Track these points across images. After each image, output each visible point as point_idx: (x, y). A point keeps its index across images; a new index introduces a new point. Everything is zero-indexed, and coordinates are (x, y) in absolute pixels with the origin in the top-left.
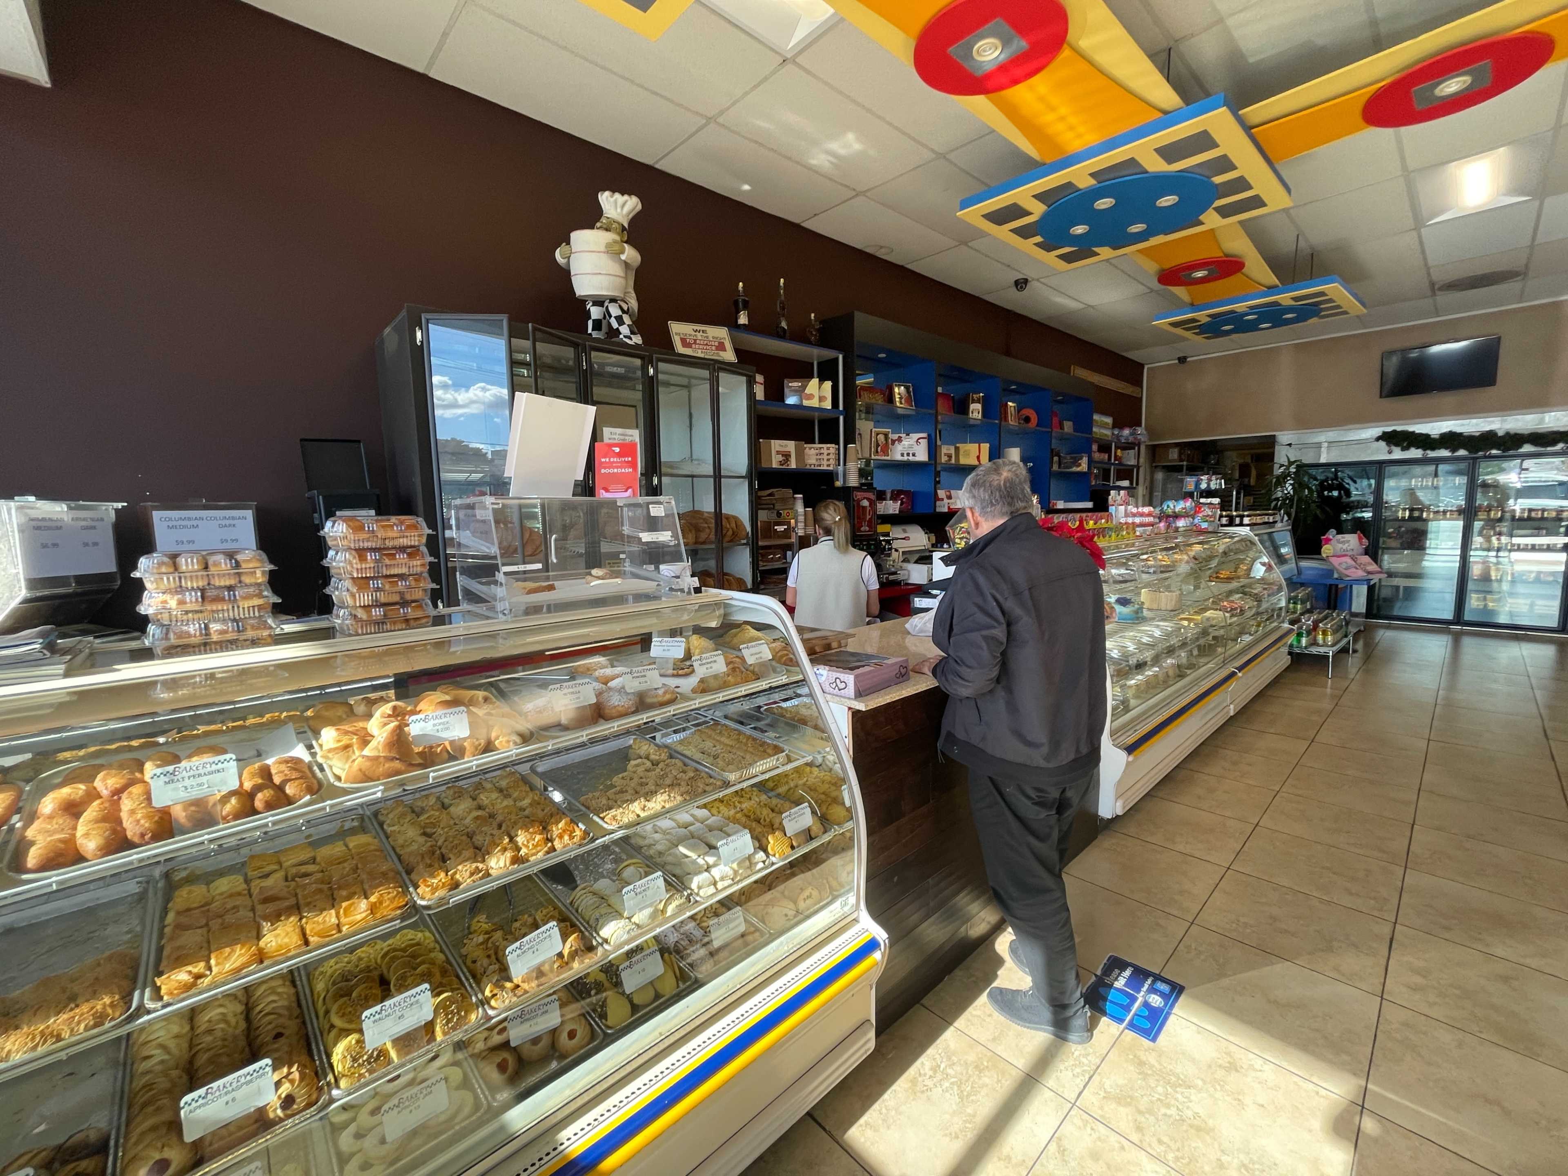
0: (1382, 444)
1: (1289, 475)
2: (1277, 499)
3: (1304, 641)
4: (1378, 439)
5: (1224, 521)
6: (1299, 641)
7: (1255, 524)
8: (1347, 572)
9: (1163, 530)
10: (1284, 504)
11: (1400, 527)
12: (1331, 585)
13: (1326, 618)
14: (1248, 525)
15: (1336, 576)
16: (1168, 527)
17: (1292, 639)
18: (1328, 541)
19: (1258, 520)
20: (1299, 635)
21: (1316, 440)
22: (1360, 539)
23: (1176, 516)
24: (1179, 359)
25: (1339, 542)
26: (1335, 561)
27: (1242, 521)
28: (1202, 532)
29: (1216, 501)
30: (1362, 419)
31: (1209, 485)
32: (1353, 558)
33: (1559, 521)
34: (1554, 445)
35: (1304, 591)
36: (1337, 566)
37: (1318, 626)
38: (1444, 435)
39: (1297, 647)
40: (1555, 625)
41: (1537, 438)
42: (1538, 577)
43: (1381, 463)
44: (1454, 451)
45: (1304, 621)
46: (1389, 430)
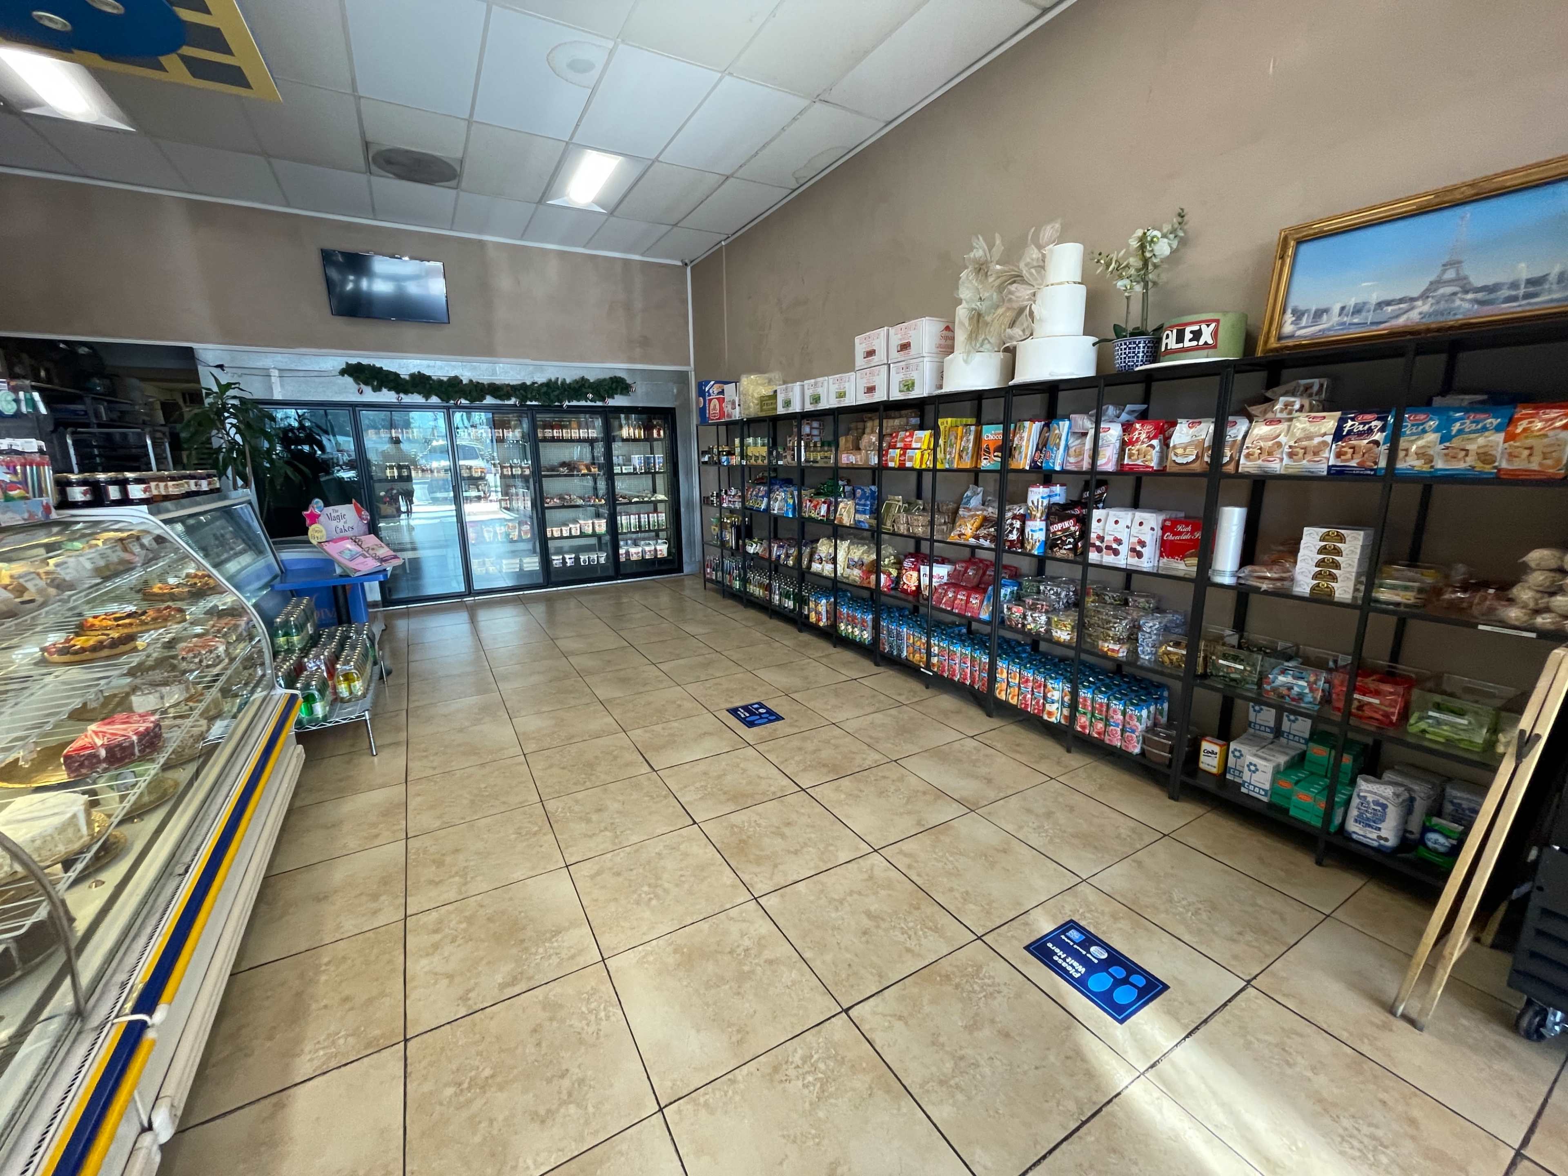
0: (348, 380)
1: (225, 408)
3: (319, 709)
4: (343, 372)
5: (76, 494)
6: (311, 711)
7: (164, 498)
8: (352, 565)
11: (392, 489)
12: (335, 587)
13: (341, 646)
15: (338, 571)
17: (300, 711)
18: (314, 518)
19: (170, 488)
20: (309, 699)
21: (260, 364)
22: (359, 512)
25: (329, 517)
26: (332, 549)
29: (30, 444)
30: (316, 341)
32: (356, 541)
33: (525, 479)
34: (509, 399)
35: (297, 605)
36: (336, 556)
37: (335, 669)
38: (412, 376)
39: (310, 722)
40: (541, 580)
41: (495, 390)
42: (520, 535)
43: (354, 407)
44: (427, 397)
45: (311, 665)
46: (353, 361)
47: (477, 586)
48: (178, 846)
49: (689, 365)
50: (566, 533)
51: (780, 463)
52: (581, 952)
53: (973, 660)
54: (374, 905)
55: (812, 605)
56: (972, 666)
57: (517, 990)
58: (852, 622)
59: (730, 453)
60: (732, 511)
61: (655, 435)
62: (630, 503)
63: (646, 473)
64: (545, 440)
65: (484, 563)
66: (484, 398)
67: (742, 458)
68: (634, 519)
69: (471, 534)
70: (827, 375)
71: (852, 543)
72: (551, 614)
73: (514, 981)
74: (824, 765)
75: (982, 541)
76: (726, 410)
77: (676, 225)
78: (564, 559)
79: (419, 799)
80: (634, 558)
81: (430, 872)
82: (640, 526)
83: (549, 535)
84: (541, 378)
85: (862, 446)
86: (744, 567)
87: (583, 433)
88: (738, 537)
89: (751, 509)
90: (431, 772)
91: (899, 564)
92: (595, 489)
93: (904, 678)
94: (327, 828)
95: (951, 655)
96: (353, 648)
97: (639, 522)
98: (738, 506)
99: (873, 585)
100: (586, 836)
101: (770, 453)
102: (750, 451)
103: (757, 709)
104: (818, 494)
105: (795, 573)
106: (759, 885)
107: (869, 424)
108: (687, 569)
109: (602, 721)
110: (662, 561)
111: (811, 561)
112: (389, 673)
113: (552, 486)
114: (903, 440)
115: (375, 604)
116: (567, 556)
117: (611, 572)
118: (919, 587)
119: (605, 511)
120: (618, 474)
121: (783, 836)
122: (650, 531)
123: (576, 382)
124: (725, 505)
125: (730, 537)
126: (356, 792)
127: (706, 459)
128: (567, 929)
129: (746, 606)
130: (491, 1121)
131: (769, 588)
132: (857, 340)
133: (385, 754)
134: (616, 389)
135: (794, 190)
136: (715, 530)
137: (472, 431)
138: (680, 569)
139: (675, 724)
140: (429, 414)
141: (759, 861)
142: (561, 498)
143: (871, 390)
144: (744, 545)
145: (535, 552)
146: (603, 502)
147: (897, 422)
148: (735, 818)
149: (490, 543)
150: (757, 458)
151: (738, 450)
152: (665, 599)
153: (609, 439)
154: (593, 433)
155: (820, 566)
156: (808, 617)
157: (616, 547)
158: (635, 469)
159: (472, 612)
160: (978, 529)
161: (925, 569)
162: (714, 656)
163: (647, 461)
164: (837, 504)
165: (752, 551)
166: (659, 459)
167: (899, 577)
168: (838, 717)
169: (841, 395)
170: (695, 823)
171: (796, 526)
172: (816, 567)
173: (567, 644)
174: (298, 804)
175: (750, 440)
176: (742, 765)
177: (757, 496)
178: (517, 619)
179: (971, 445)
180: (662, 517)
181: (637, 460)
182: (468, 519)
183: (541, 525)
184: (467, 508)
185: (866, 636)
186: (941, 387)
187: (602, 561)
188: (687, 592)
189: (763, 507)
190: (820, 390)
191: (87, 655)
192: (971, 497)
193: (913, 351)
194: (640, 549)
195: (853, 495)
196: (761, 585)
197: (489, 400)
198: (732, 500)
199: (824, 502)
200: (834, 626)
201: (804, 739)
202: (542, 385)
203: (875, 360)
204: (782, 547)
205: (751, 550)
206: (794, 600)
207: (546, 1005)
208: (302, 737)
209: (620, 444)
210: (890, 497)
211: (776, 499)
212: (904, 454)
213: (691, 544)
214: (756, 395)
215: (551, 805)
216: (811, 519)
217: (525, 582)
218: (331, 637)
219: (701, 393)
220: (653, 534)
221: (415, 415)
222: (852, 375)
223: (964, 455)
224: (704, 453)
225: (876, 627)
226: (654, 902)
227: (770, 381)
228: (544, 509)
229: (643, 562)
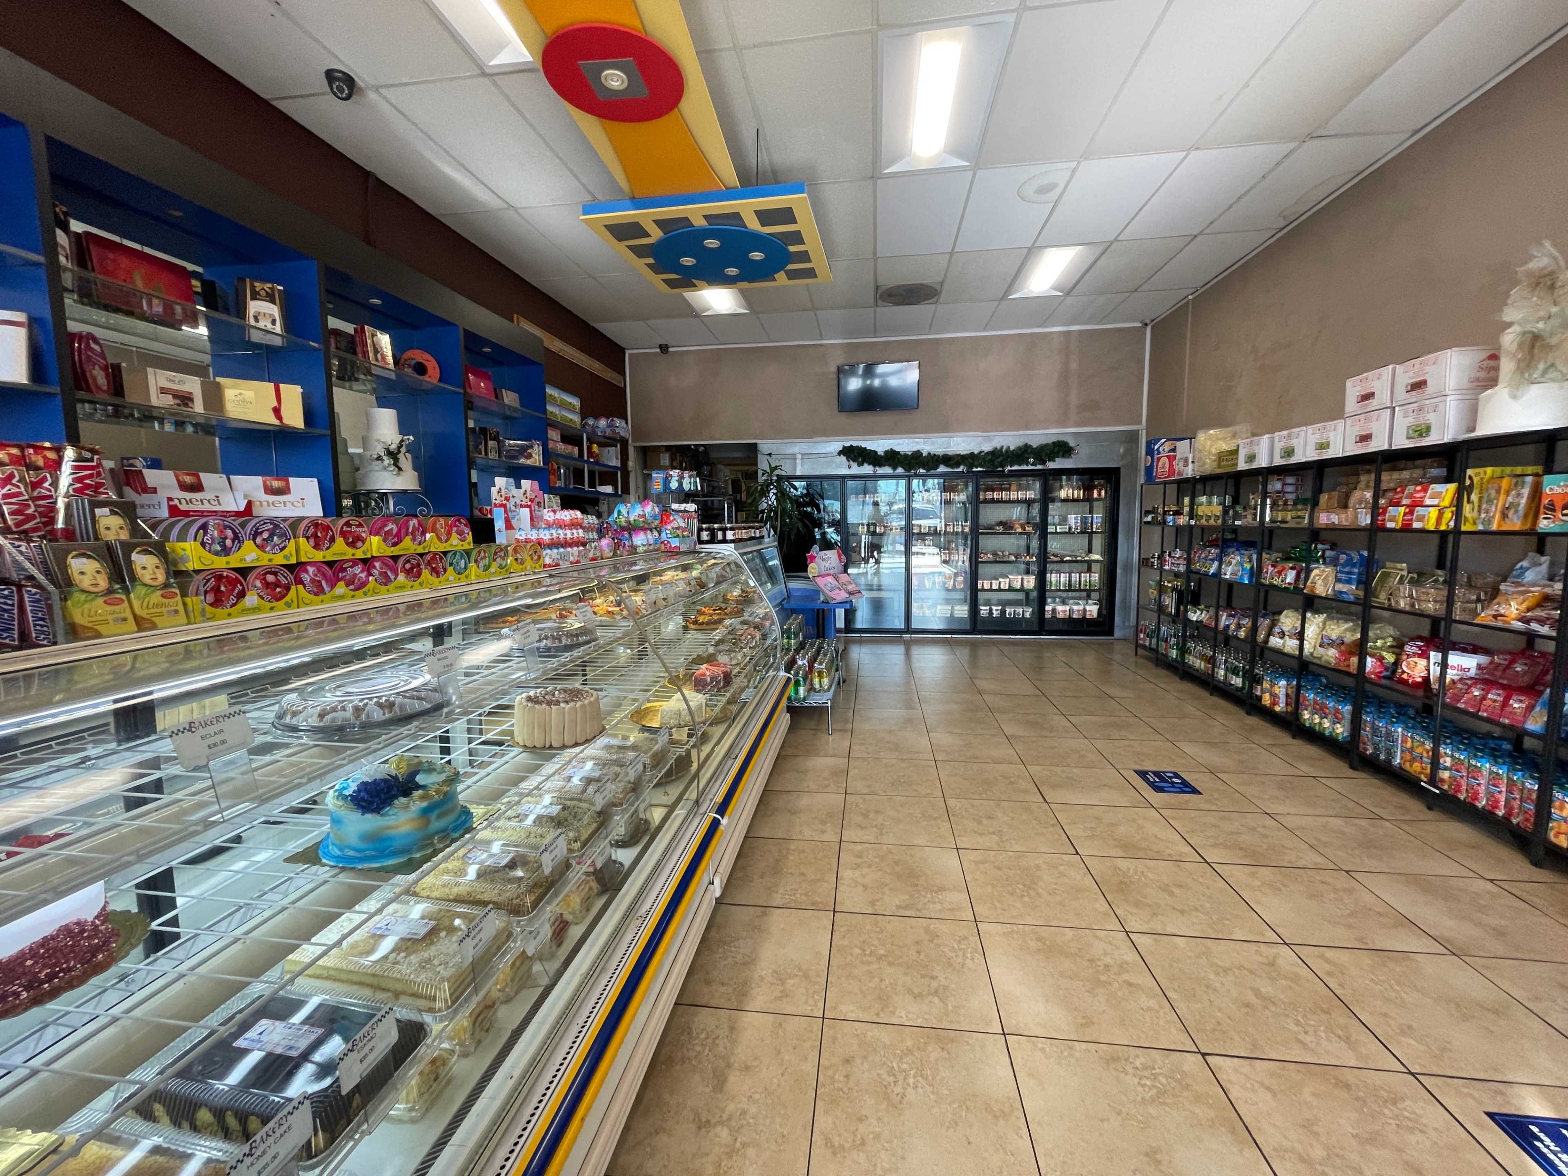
0: (843, 458)
1: (771, 483)
2: (763, 512)
3: (802, 691)
4: (840, 453)
5: (705, 536)
6: (797, 692)
7: (741, 540)
8: (831, 594)
9: (608, 553)
10: (769, 516)
12: (818, 611)
13: (818, 652)
14: (732, 541)
15: (822, 598)
16: (617, 546)
17: (791, 690)
18: (813, 558)
19: (744, 534)
20: (797, 683)
21: (791, 451)
22: (839, 556)
23: (632, 528)
24: (661, 347)
25: (822, 559)
26: (820, 582)
27: (724, 535)
28: (673, 553)
29: (692, 507)
30: (826, 432)
31: (681, 484)
32: (836, 578)
33: (965, 536)
34: (958, 467)
35: (795, 619)
36: (822, 586)
37: (813, 667)
38: (886, 452)
39: (795, 699)
40: (968, 627)
41: (947, 460)
42: (954, 585)
43: (843, 478)
44: (895, 469)
45: (800, 663)
46: (848, 444)
47: (915, 625)
48: (731, 746)
49: (1140, 423)
50: (995, 587)
51: (1237, 523)
52: (959, 909)
53: (1511, 784)
54: (821, 827)
55: (1266, 685)
56: (1509, 791)
57: (908, 913)
58: (1321, 711)
59: (1178, 513)
60: (1177, 575)
61: (1095, 495)
62: (1062, 561)
63: (1082, 532)
64: (986, 501)
65: (922, 607)
66: (937, 467)
67: (1191, 518)
68: (1064, 578)
69: (915, 582)
70: (1306, 425)
71: (1330, 618)
72: (974, 656)
73: (906, 908)
74: (1241, 849)
75: (1534, 626)
76: (1176, 468)
77: (1136, 290)
78: (991, 610)
79: (856, 771)
80: (1061, 616)
81: (859, 819)
82: (1070, 585)
83: (980, 587)
84: (987, 448)
85: (1351, 504)
86: (1184, 635)
87: (1021, 495)
88: (1179, 602)
89: (1197, 573)
90: (865, 755)
91: (1398, 648)
92: (1028, 548)
93: (1393, 790)
94: (798, 772)
95: (1473, 772)
96: (825, 655)
97: (1070, 581)
98: (1182, 569)
99: (1353, 669)
100: (976, 832)
101: (1225, 512)
102: (1201, 510)
103: (1170, 778)
104: (1288, 559)
105: (1247, 648)
106: (1133, 923)
107: (1363, 478)
108: (1117, 633)
109: (1004, 751)
110: (1091, 622)
111: (1270, 633)
112: (844, 681)
113: (988, 543)
114: (1410, 496)
115: (839, 631)
116: (994, 608)
117: (1035, 627)
118: (1427, 679)
119: (1034, 568)
120: (1052, 533)
121: (1171, 894)
122: (1080, 590)
123: (1019, 448)
124: (1166, 567)
125: (1170, 602)
126: (817, 755)
127: (1149, 518)
128: (951, 890)
129: (1182, 678)
130: (881, 980)
131: (1212, 661)
132: (1349, 383)
133: (836, 735)
134: (1058, 452)
135: (1282, 229)
136: (1153, 593)
137: (926, 495)
138: (1111, 633)
139: (1075, 771)
140: (893, 482)
141: (1137, 904)
142: (995, 554)
143: (1365, 438)
144: (1186, 611)
145: (965, 601)
146: (1034, 559)
147: (1406, 474)
148: (1120, 863)
149: (929, 590)
150: (1209, 518)
151: (1186, 510)
152: (1090, 660)
153: (1046, 498)
154: (1031, 495)
155: (1281, 641)
156: (1259, 699)
157: (1042, 602)
158: (1070, 528)
159: (908, 645)
160: (1529, 610)
161: (1435, 656)
162: (1131, 720)
163: (1084, 521)
164: (1309, 571)
165: (1194, 619)
166: (1098, 518)
167: (1397, 663)
168: (1273, 808)
169: (1323, 446)
170: (1077, 853)
171: (1252, 594)
172: (1275, 641)
173: (982, 684)
174: (784, 753)
175: (1204, 499)
176: (1140, 822)
177: (1206, 558)
178: (944, 657)
179: (1524, 501)
180: (1096, 577)
181: (1073, 520)
182: (914, 571)
183: (974, 576)
184: (915, 560)
185: (1341, 730)
186: (1473, 430)
187: (1027, 615)
188: (1117, 657)
189: (1212, 571)
190: (1294, 442)
191: (704, 626)
192: (1528, 569)
193: (1430, 389)
194: (1068, 608)
195: (1334, 562)
196: (1203, 657)
197: (942, 469)
198: (1175, 562)
199: (1292, 568)
200: (1296, 713)
201: (1222, 819)
202: (988, 453)
203: (1374, 403)
204: (1233, 616)
205: (1194, 617)
206: (1244, 677)
207: (927, 930)
208: (790, 709)
209: (1059, 504)
210: (1388, 564)
211: (1230, 563)
212: (1411, 513)
213: (1126, 607)
214: (1213, 451)
215: (951, 802)
216: (1272, 586)
217: (954, 627)
218: (812, 645)
219: (1150, 452)
220: (1085, 594)
221: (882, 483)
222: (1340, 423)
223: (1511, 514)
224: (1148, 513)
225: (1356, 724)
226: (1026, 899)
227: (1234, 436)
228: (977, 563)
229: (1070, 620)
